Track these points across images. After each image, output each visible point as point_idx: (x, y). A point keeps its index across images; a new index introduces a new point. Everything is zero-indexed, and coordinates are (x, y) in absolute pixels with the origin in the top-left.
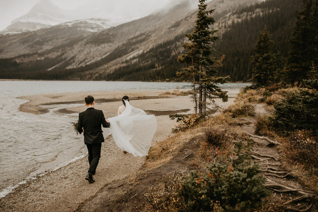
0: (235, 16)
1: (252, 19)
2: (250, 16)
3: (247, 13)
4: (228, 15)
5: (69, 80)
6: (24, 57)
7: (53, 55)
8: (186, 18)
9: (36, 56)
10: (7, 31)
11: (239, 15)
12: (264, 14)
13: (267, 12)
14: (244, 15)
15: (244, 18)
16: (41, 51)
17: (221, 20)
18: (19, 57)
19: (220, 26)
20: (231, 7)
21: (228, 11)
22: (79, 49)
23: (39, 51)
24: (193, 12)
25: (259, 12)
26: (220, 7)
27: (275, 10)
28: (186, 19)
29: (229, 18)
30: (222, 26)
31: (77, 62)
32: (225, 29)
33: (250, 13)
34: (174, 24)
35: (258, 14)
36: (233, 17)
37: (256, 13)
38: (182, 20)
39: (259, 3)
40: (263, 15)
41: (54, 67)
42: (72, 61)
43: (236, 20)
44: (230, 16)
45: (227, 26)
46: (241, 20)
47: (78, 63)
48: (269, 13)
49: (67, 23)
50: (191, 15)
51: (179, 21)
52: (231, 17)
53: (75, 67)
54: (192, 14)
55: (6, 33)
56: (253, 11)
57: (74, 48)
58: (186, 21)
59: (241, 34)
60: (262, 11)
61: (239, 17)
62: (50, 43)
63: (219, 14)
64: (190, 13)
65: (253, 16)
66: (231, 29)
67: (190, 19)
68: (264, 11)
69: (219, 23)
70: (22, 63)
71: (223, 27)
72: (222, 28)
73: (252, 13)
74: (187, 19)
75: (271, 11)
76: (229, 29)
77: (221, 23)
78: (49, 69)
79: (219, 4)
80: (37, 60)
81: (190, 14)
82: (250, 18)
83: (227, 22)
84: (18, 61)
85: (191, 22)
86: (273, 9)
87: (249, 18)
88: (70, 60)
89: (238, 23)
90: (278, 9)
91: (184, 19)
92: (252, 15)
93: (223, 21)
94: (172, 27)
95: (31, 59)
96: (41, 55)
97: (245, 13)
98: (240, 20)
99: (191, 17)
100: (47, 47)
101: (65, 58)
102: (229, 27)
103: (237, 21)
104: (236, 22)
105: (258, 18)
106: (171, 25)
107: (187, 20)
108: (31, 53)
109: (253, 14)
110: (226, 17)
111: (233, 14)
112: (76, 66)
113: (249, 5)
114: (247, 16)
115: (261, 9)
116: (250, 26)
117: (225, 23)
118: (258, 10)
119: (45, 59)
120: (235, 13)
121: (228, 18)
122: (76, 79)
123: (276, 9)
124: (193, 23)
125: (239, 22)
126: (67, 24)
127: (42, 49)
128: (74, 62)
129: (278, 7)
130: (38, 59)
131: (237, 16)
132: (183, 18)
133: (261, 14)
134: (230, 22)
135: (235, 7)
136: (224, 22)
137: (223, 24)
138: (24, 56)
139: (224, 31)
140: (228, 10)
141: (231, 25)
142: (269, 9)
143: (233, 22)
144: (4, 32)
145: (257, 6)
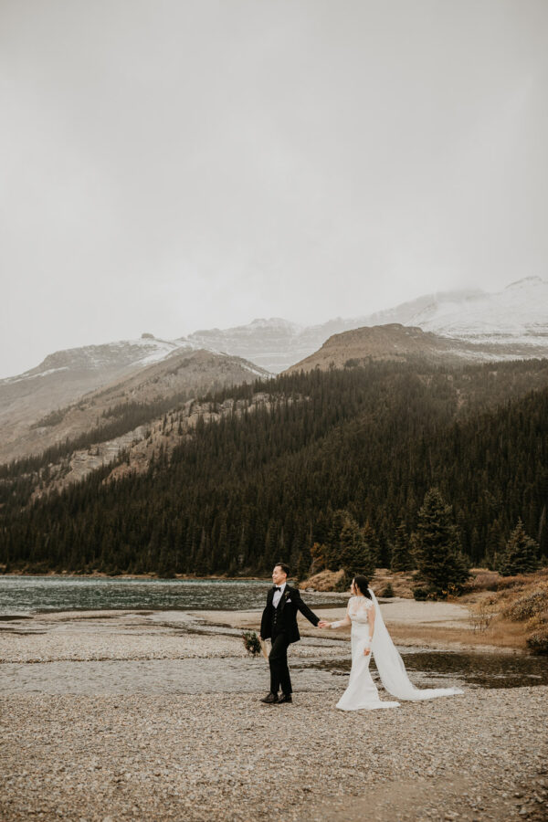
0: (206, 406)
1: (246, 416)
2: (242, 410)
3: (236, 401)
4: (189, 403)
8: (81, 403)
11: (215, 405)
12: (275, 408)
13: (281, 403)
14: (228, 406)
15: (226, 413)
17: (170, 414)
19: (168, 427)
20: (196, 387)
21: (187, 395)
24: (99, 392)
25: (262, 400)
26: (168, 385)
27: (300, 400)
28: (80, 406)
29: (191, 411)
30: (172, 430)
32: (181, 437)
33: (242, 402)
34: (48, 416)
35: (260, 406)
36: (199, 408)
37: (257, 403)
38: (70, 407)
39: (263, 380)
40: (272, 410)
43: (207, 416)
44: (192, 405)
45: (186, 430)
46: (220, 416)
48: (286, 406)
50: (93, 398)
51: (59, 411)
52: (194, 408)
54: (97, 396)
56: (250, 398)
58: (78, 411)
59: (220, 450)
60: (270, 400)
61: (216, 411)
63: (167, 400)
64: (91, 392)
65: (250, 409)
66: (193, 437)
67: (91, 408)
68: (275, 400)
69: (166, 421)
71: (176, 432)
72: (171, 434)
73: (248, 401)
74: (84, 406)
75: (290, 401)
76: (189, 438)
77: (169, 421)
79: (166, 375)
81: (90, 396)
82: (243, 414)
83: (185, 419)
85: (93, 415)
86: (296, 398)
87: (239, 412)
89: (213, 424)
90: (308, 398)
91: (74, 406)
92: (246, 408)
93: (174, 415)
94: (41, 424)
97: (231, 402)
98: (217, 417)
99: (93, 403)
102: (190, 431)
103: (211, 419)
104: (206, 421)
105: (260, 414)
106: (40, 420)
107: (83, 410)
109: (250, 405)
110: (184, 408)
111: (201, 401)
113: (239, 384)
114: (234, 409)
115: (268, 395)
116: (242, 433)
117: (181, 420)
118: (260, 396)
120: (206, 400)
121: (187, 410)
123: (303, 398)
124: (98, 419)
125: (215, 423)
129: (308, 393)
131: (210, 407)
132: (71, 404)
133: (268, 405)
134: (192, 421)
135: (206, 386)
136: (177, 419)
137: (176, 425)
139: (177, 441)
140: (187, 392)
141: (195, 426)
142: (287, 397)
143: (201, 420)
145: (260, 387)
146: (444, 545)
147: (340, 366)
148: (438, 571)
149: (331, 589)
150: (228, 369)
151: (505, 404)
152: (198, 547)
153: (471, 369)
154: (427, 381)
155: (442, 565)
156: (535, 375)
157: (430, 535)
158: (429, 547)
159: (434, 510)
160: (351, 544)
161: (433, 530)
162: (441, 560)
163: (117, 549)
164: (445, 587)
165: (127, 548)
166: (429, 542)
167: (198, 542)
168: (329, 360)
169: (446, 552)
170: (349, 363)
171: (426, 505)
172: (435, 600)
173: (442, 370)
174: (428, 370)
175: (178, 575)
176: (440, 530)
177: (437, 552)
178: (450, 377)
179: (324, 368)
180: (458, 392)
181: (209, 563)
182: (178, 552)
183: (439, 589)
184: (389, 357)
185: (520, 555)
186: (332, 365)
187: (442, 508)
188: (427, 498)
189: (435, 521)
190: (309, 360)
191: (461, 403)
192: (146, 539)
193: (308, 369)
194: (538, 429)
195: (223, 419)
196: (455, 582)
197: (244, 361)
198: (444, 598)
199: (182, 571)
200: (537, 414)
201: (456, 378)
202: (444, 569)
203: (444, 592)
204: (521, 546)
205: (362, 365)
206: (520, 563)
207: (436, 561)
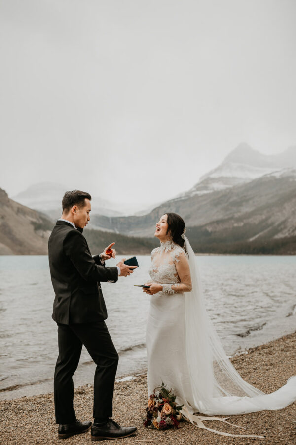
5: (281, 254)
6: (218, 224)
7: (256, 220)
9: (233, 221)
10: (194, 191)
16: (239, 214)
18: (212, 223)
22: (293, 209)
23: (237, 215)
31: (291, 228)
41: (257, 236)
42: (282, 227)
47: (291, 230)
49: (273, 173)
53: (287, 235)
55: (194, 193)
57: (285, 208)
62: (251, 202)
70: (215, 232)
78: (251, 240)
80: (234, 228)
84: (210, 229)
88: (279, 225)
95: (226, 226)
96: (239, 219)
100: (246, 209)
101: (273, 223)
108: (226, 217)
112: (289, 234)
119: (245, 225)
122: (292, 253)
126: (273, 175)
127: (239, 212)
128: (285, 228)
130: (236, 225)
138: (218, 222)
144: (191, 192)
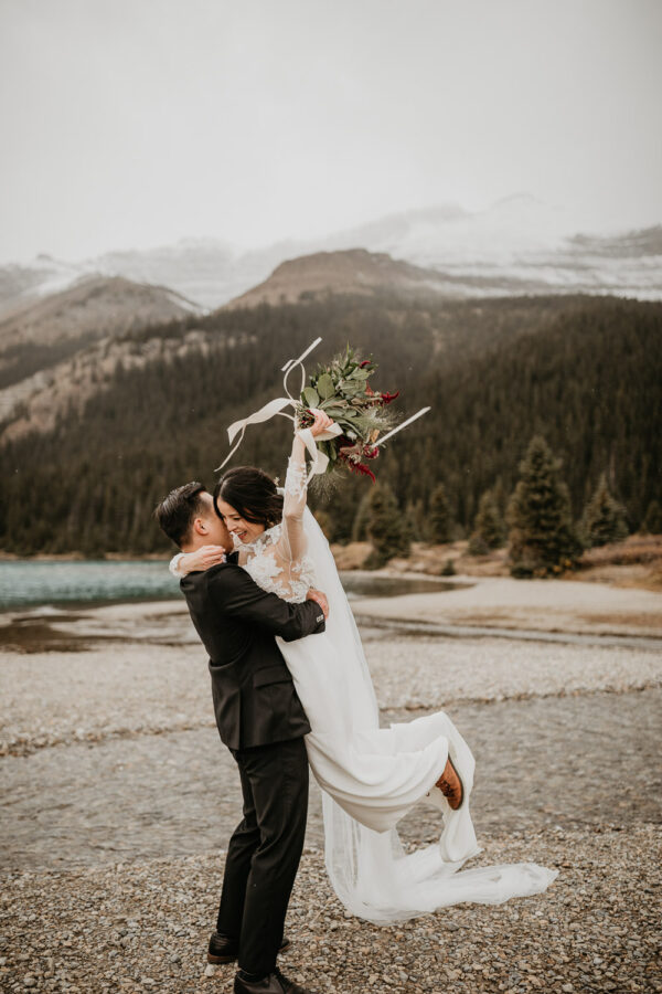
0: (126, 347)
1: (177, 361)
2: (172, 352)
3: (164, 341)
4: (103, 343)
11: (137, 346)
12: (214, 349)
13: (221, 344)
14: (153, 348)
15: (152, 355)
17: (80, 358)
19: (78, 373)
20: (111, 323)
21: (99, 333)
25: (197, 341)
26: (74, 320)
27: (245, 339)
29: (107, 353)
30: (83, 377)
32: (95, 386)
33: (171, 343)
35: (194, 348)
36: (118, 350)
37: (190, 344)
39: (197, 317)
40: (210, 353)
43: (127, 360)
44: (108, 345)
45: (100, 376)
46: (144, 360)
48: (227, 348)
52: (111, 350)
56: (181, 337)
59: (145, 402)
60: (208, 341)
61: (137, 353)
63: (73, 340)
65: (183, 351)
66: (111, 387)
68: (212, 340)
69: (74, 367)
71: (88, 379)
72: (82, 382)
73: (179, 342)
75: (232, 342)
76: (105, 387)
77: (79, 363)
79: (70, 307)
82: (173, 358)
83: (99, 363)
86: (238, 338)
87: (168, 356)
89: (135, 371)
90: (254, 339)
92: (175, 349)
93: (85, 359)
97: (156, 342)
98: (140, 362)
102: (107, 378)
103: (133, 365)
104: (127, 367)
105: (195, 358)
109: (182, 346)
110: (98, 349)
111: (119, 341)
113: (166, 319)
114: (162, 350)
115: (204, 334)
116: (173, 381)
117: (94, 366)
118: (193, 336)
120: (128, 338)
121: (101, 353)
123: (248, 338)
125: (138, 369)
129: (253, 332)
131: (132, 348)
133: (205, 347)
134: (108, 366)
135: (124, 321)
136: (89, 364)
137: (88, 371)
139: (90, 391)
140: (100, 328)
141: (112, 373)
142: (228, 335)
143: (119, 367)
145: (193, 324)
146: (554, 509)
147: (292, 299)
148: (548, 542)
149: (355, 568)
150: (153, 300)
151: (494, 349)
152: (130, 523)
153: (450, 305)
154: (398, 319)
155: (553, 534)
156: (526, 314)
157: (537, 497)
158: (534, 513)
159: (540, 465)
160: (382, 512)
161: (541, 490)
162: (552, 528)
163: (27, 525)
164: (557, 562)
165: (42, 525)
166: (534, 505)
167: (131, 513)
168: (280, 291)
169: (557, 518)
170: (304, 296)
171: (529, 459)
172: (544, 577)
173: (417, 306)
174: (399, 306)
175: (109, 556)
176: (550, 490)
177: (546, 517)
178: (426, 315)
179: (273, 301)
180: (435, 333)
181: (147, 541)
182: (107, 527)
183: (550, 564)
184: (352, 290)
185: (603, 522)
186: (283, 297)
187: (550, 463)
188: (530, 450)
189: (543, 477)
190: (255, 290)
191: (439, 347)
192: (64, 513)
193: (254, 302)
194: (534, 379)
195: (148, 365)
196: (569, 555)
197: (171, 292)
198: (557, 575)
199: (113, 550)
200: (532, 360)
201: (433, 315)
202: (556, 540)
203: (557, 568)
204: (605, 511)
205: (319, 298)
206: (602, 532)
207: (544, 529)
